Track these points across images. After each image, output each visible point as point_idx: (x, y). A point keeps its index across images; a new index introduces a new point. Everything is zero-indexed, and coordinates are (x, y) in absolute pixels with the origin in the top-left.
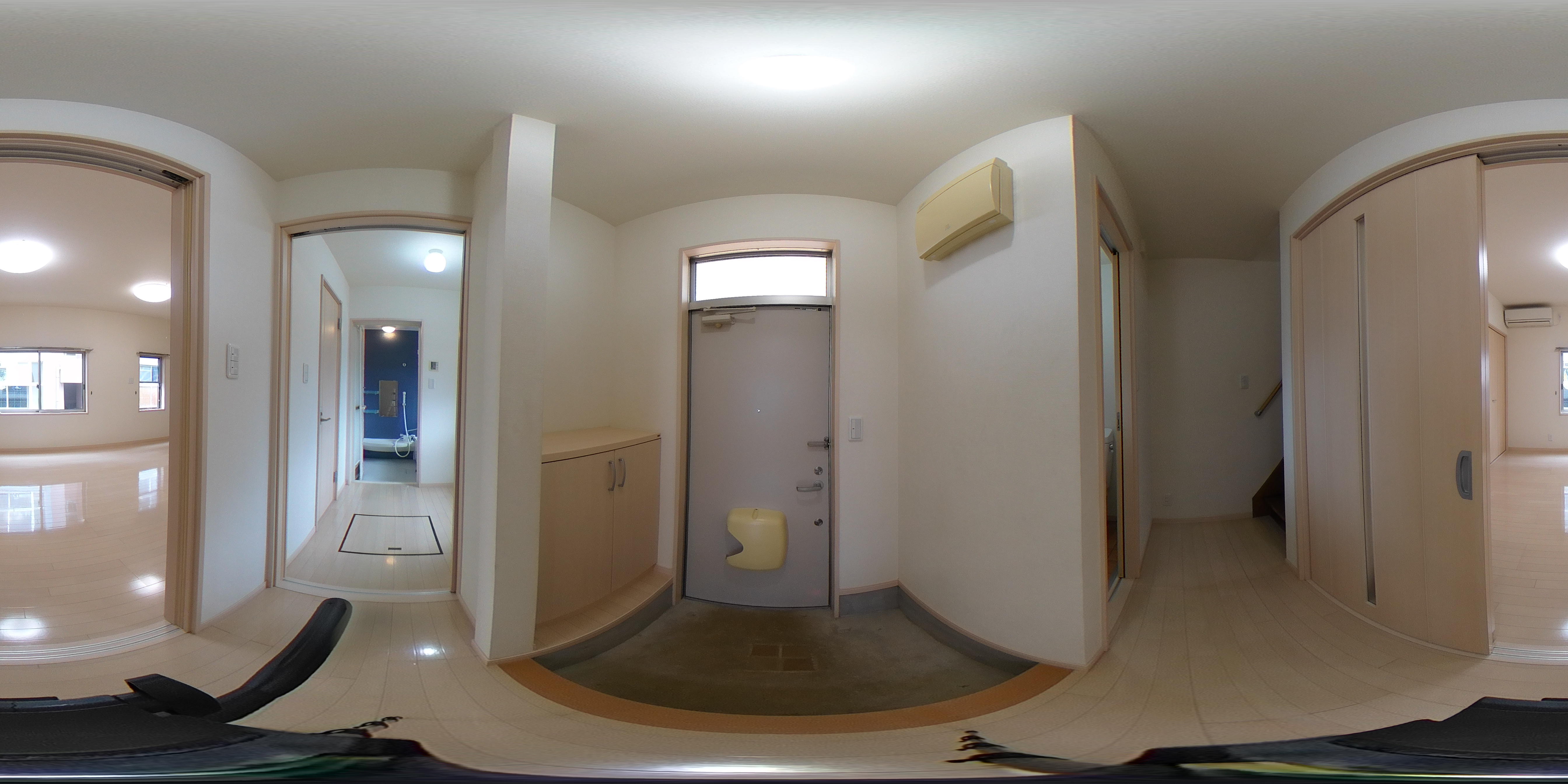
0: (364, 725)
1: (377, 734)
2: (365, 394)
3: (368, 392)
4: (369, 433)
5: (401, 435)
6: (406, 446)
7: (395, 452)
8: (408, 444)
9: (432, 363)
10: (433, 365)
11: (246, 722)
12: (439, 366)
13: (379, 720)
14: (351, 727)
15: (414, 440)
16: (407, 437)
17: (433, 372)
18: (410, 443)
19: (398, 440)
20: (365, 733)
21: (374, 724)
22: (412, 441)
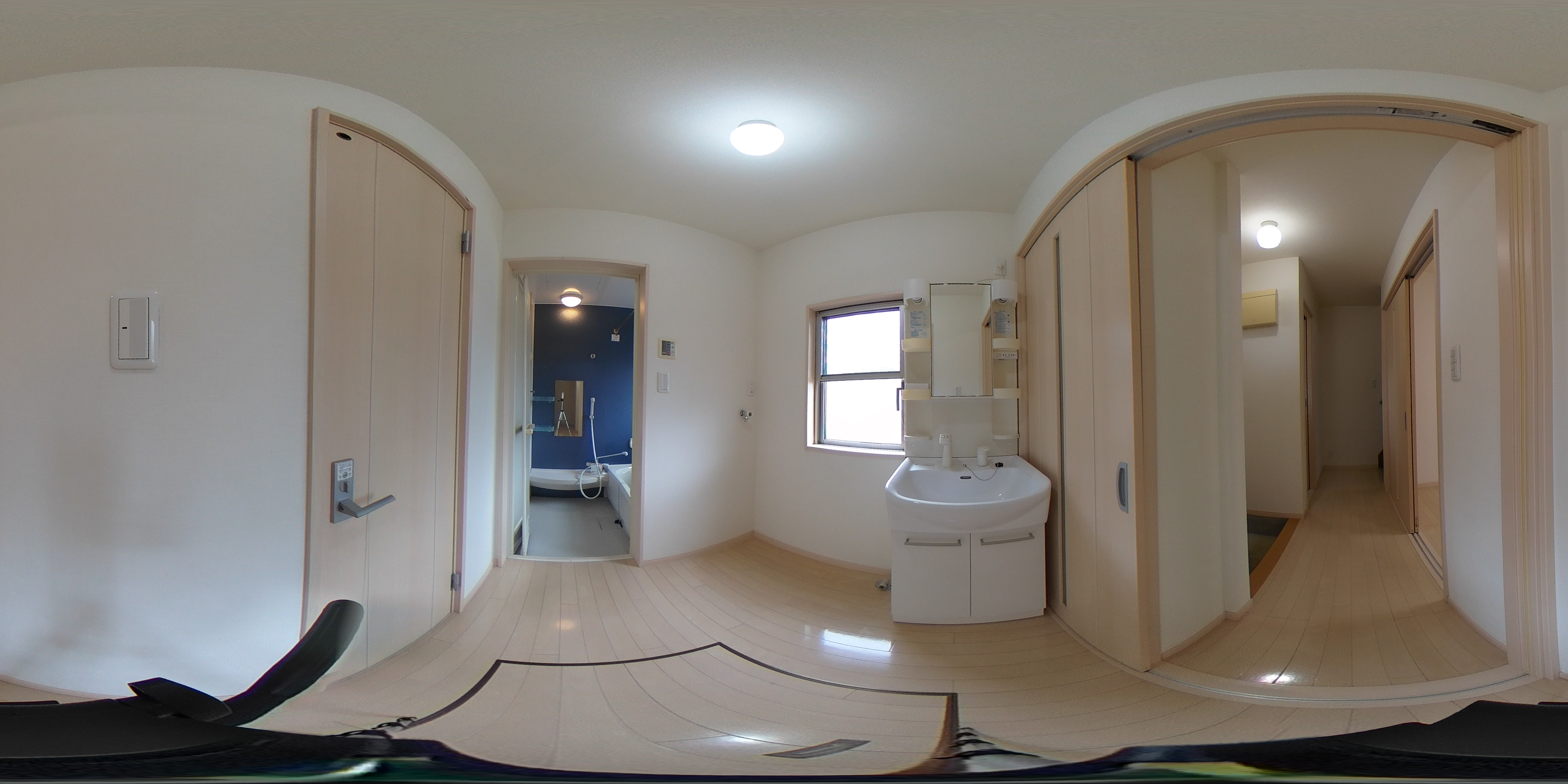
0: (380, 726)
1: (396, 734)
2: (534, 403)
3: (538, 399)
4: (539, 460)
5: (588, 464)
6: (596, 481)
7: (580, 490)
8: (599, 478)
9: (663, 342)
10: (666, 348)
11: (259, 724)
12: (676, 349)
13: (394, 720)
14: (369, 728)
15: (606, 472)
16: (596, 467)
17: (666, 360)
18: (601, 477)
19: (585, 470)
20: (383, 733)
21: (390, 724)
22: (604, 473)
